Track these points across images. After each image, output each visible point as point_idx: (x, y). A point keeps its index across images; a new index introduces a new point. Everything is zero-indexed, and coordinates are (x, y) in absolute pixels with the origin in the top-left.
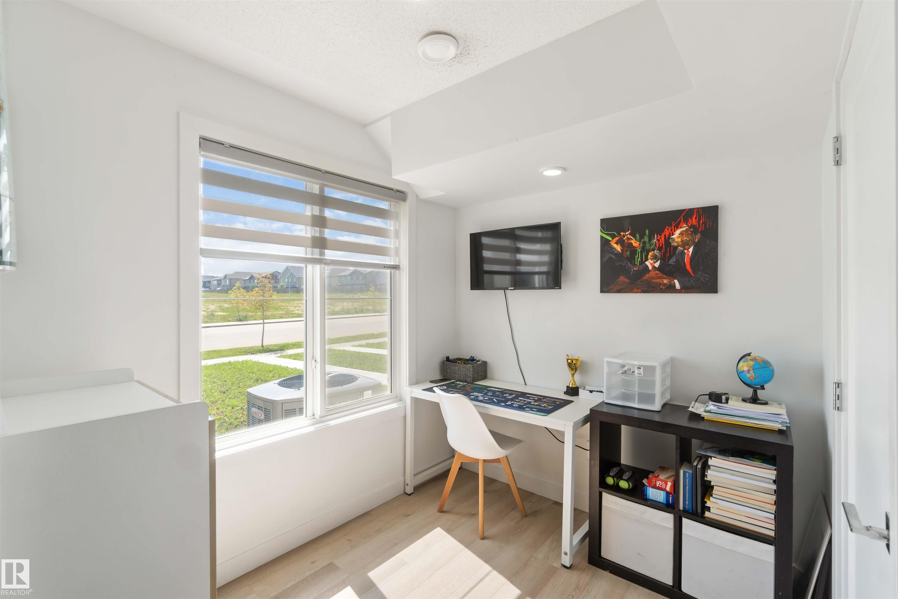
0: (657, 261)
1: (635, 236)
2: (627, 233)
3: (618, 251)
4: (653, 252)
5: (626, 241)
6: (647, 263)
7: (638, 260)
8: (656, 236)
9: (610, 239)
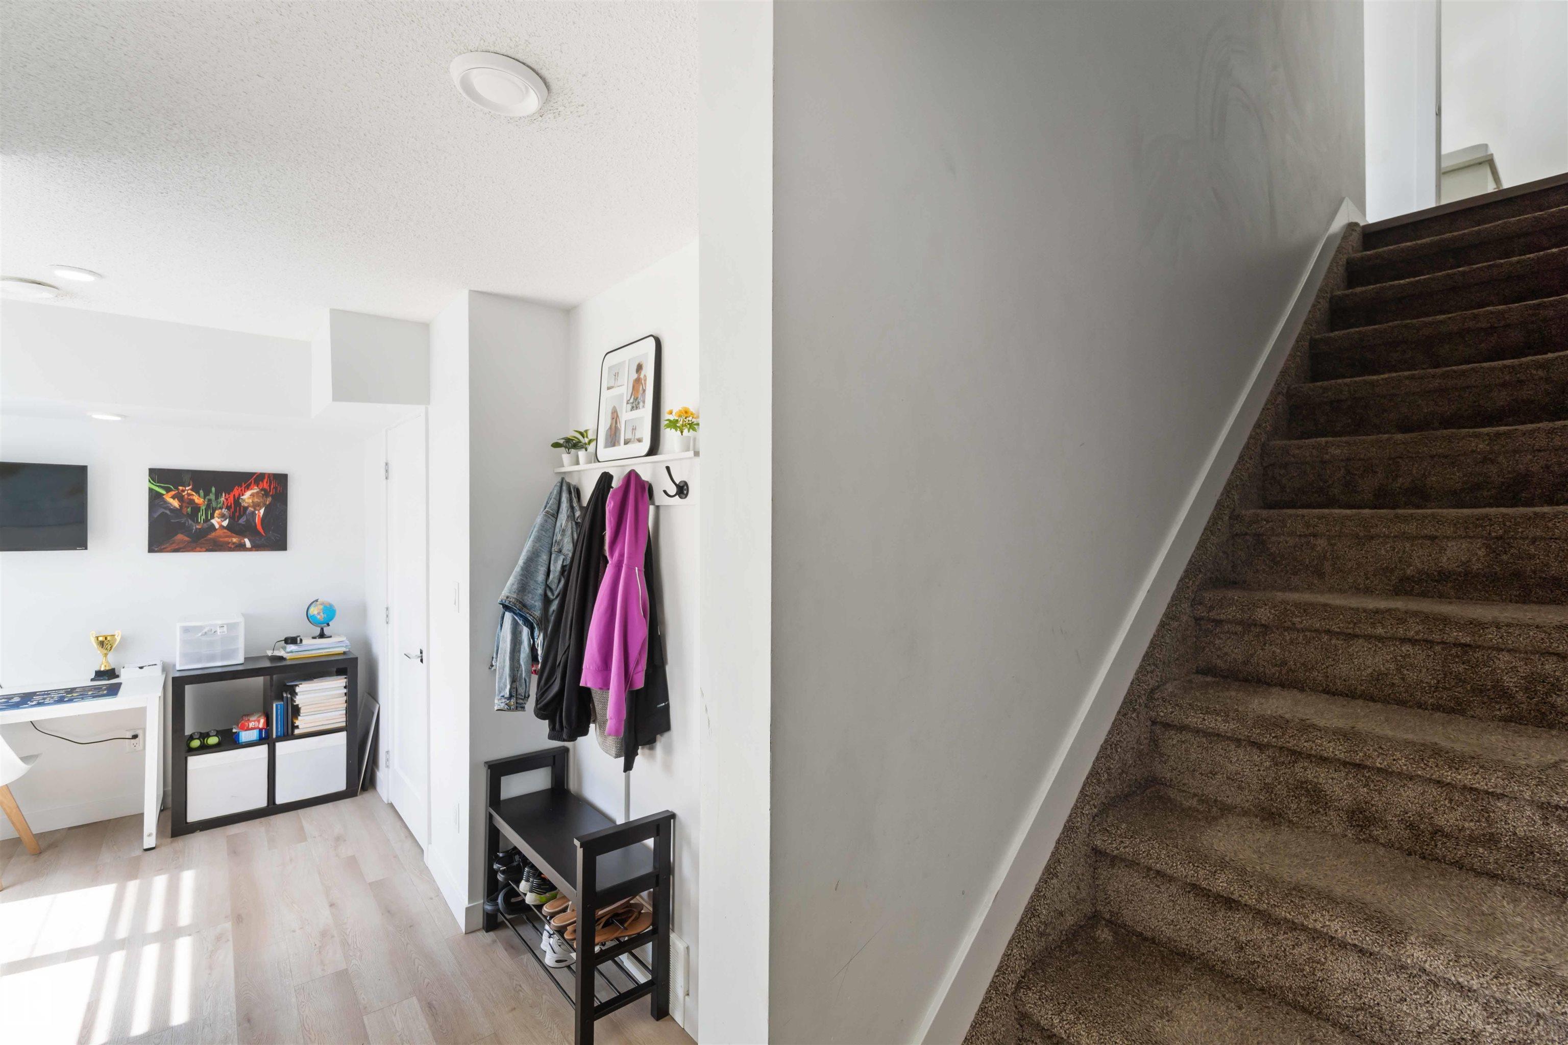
0: (225, 520)
1: (198, 493)
2: (187, 488)
3: (175, 507)
4: (220, 511)
5: (186, 496)
6: (213, 521)
7: (201, 517)
8: (224, 494)
9: (163, 492)
